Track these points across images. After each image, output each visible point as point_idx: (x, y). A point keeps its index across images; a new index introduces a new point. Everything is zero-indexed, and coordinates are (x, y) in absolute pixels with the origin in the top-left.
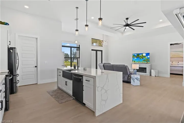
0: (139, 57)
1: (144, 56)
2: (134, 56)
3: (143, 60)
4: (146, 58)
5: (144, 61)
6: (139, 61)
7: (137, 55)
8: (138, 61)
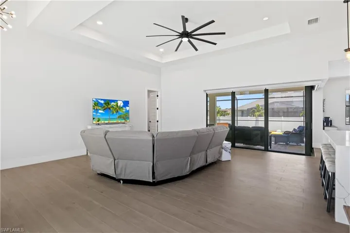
0: (109, 109)
1: (120, 108)
2: (97, 104)
3: (117, 116)
4: (124, 110)
5: (120, 117)
6: (110, 119)
7: (105, 104)
8: (106, 119)
